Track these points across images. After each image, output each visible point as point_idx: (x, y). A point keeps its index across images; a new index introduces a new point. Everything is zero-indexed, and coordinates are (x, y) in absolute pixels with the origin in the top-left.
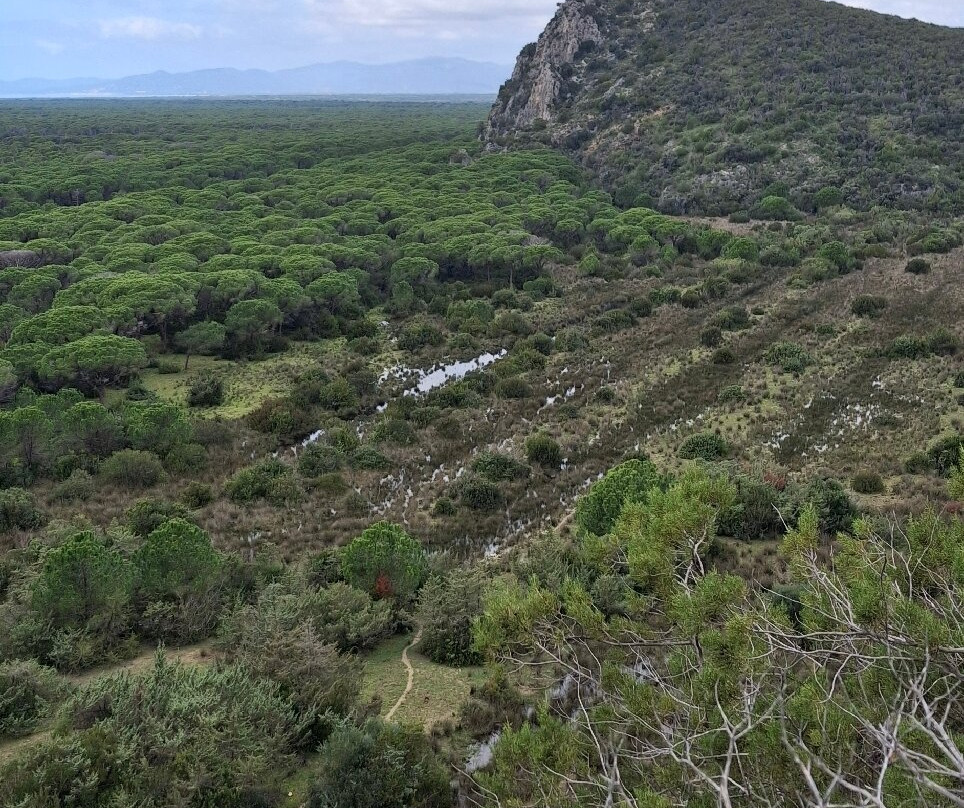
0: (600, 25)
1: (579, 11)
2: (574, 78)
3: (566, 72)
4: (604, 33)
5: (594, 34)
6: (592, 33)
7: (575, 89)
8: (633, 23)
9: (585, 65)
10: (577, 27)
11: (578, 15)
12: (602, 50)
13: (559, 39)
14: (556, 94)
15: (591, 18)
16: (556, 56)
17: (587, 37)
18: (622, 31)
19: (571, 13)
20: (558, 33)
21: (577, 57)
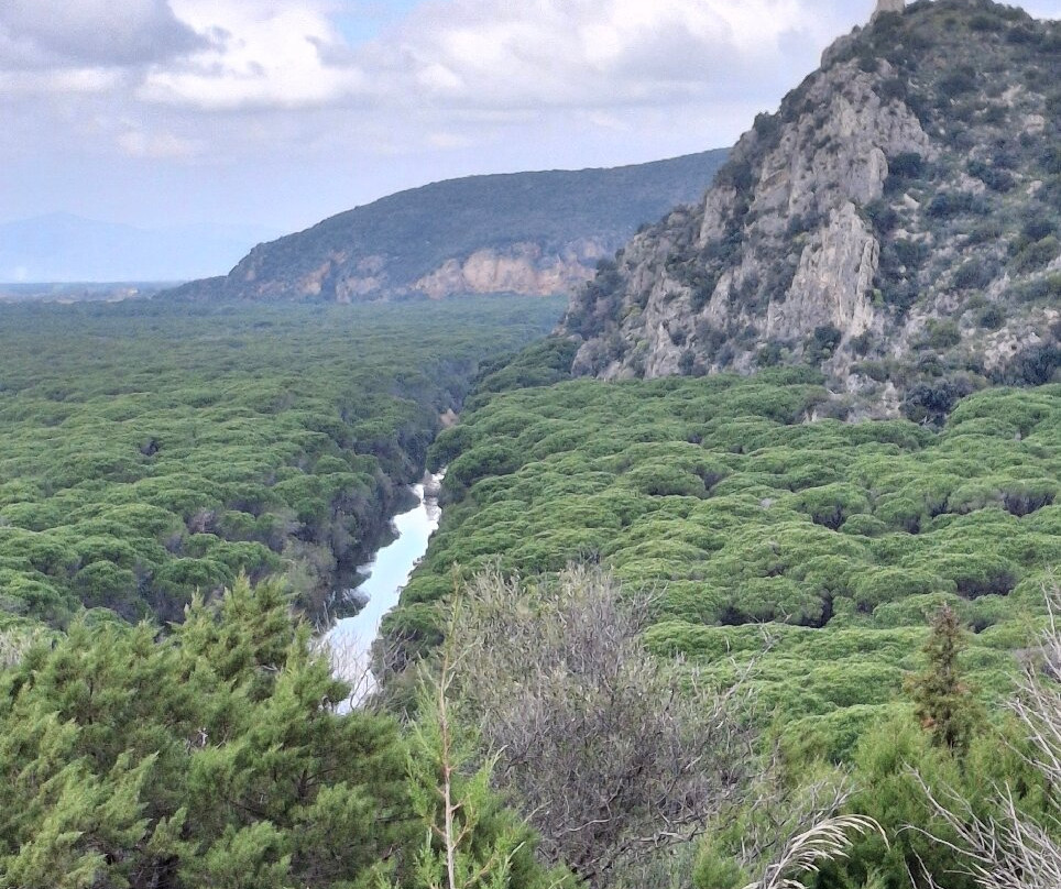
0: (924, 121)
1: (875, 89)
2: (902, 233)
3: (881, 221)
4: (934, 135)
5: (913, 137)
6: (912, 137)
7: (912, 255)
8: (996, 116)
9: (915, 205)
10: (876, 125)
11: (875, 99)
12: (944, 173)
13: (833, 150)
14: (876, 267)
15: (902, 105)
16: (831, 186)
17: (899, 145)
18: (976, 131)
19: (858, 95)
20: (828, 139)
21: (891, 187)
